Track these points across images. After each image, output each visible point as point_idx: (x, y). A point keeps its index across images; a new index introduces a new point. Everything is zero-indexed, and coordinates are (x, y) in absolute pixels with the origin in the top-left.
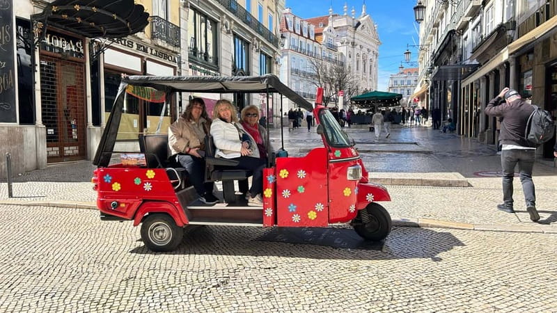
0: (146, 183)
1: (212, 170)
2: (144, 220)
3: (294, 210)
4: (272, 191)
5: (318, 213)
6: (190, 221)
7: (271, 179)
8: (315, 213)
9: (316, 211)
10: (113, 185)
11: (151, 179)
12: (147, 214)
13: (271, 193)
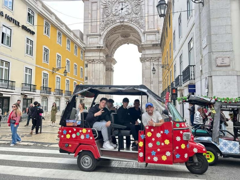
0: (82, 135)
1: (113, 130)
2: (79, 154)
3: (154, 154)
4: (143, 143)
5: (168, 157)
6: (101, 156)
7: (142, 136)
8: (166, 157)
9: (166, 156)
10: (67, 136)
11: (84, 133)
12: (81, 151)
13: (143, 144)
